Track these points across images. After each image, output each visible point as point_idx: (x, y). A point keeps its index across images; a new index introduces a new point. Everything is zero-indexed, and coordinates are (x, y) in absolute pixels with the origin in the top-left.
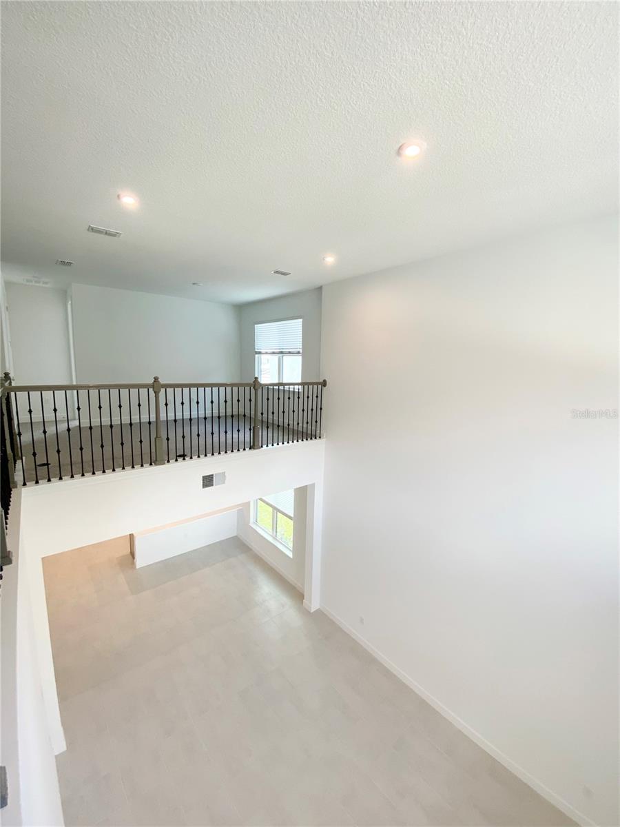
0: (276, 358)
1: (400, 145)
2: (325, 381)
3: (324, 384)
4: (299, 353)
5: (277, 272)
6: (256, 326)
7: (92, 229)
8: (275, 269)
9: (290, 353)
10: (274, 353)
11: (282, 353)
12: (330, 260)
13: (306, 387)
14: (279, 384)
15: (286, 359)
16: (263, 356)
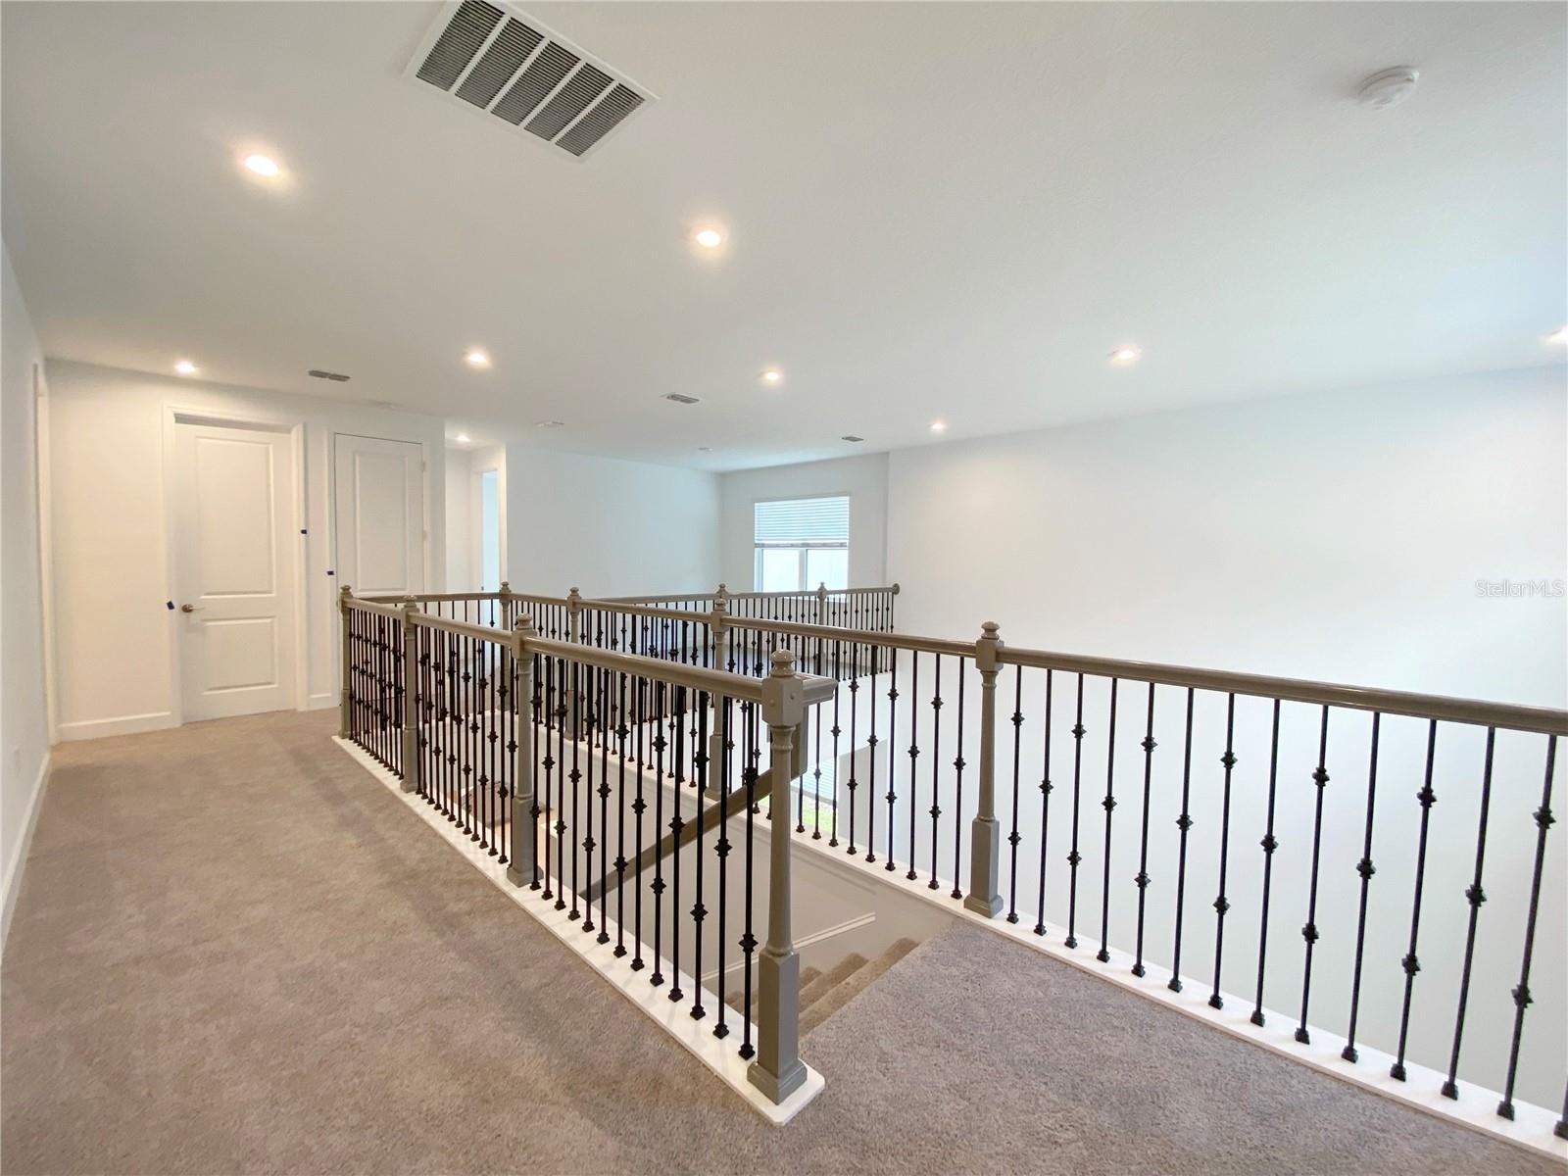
0: (795, 553)
2: (896, 586)
3: (896, 590)
4: (842, 545)
6: (756, 504)
9: (823, 545)
10: (792, 546)
11: (806, 545)
13: (854, 596)
14: (802, 594)
15: (816, 554)
16: (766, 551)
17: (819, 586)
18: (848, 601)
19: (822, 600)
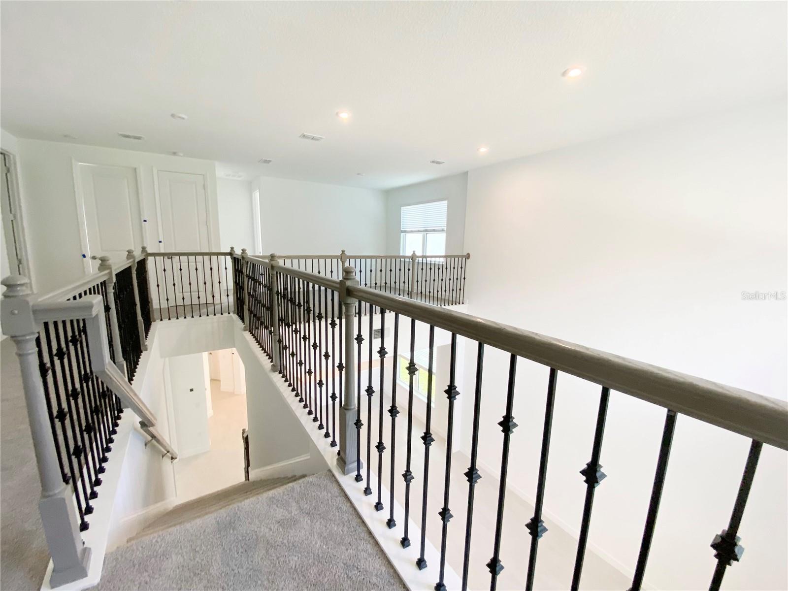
0: (421, 235)
1: (566, 69)
2: (468, 254)
3: (468, 256)
4: (443, 230)
5: (433, 162)
6: (402, 208)
7: (304, 136)
8: (431, 160)
9: (434, 230)
10: (419, 231)
11: (426, 231)
12: (483, 150)
13: (449, 259)
15: (430, 236)
16: (408, 235)
17: (412, 253)
18: (445, 263)
19: (413, 261)
